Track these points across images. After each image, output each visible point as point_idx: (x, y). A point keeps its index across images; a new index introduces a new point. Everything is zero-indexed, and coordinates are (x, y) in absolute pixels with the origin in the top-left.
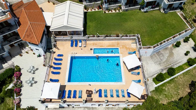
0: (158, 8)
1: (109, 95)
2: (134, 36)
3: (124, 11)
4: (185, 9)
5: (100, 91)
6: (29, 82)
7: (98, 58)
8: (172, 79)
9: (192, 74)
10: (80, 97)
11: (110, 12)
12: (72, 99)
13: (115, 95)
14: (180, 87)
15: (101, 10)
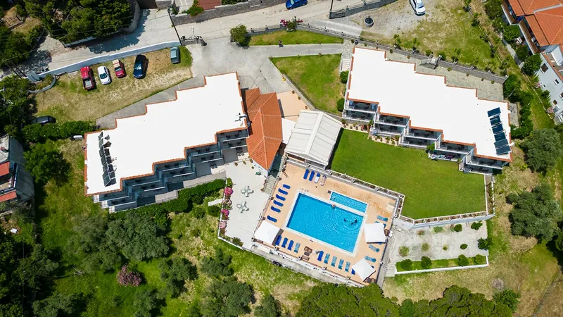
0: (456, 160)
1: (330, 262)
2: (396, 195)
3: (400, 146)
4: (503, 174)
5: (321, 253)
6: (240, 206)
7: (334, 207)
8: (426, 273)
9: (460, 276)
10: (296, 251)
11: (379, 140)
12: (286, 249)
13: (337, 264)
14: (431, 286)
15: (366, 132)
